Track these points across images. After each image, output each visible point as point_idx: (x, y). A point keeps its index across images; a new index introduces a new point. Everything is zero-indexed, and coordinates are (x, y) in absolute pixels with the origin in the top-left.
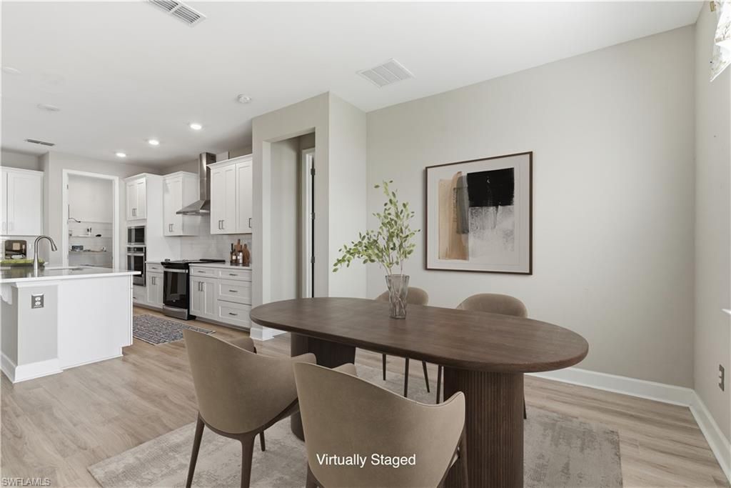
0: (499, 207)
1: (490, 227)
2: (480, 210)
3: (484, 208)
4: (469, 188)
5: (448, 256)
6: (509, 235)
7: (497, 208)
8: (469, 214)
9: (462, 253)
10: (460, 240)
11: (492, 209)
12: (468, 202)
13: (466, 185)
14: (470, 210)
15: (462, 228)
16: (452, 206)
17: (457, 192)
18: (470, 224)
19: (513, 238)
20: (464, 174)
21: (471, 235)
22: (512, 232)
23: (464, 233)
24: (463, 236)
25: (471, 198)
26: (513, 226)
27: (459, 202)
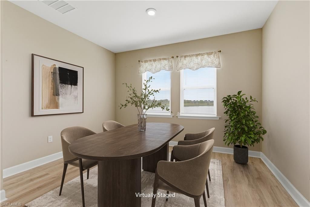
0: (73, 86)
1: (69, 94)
2: (65, 86)
3: (67, 85)
4: (60, 74)
5: (48, 107)
6: (76, 97)
7: (72, 86)
8: (60, 87)
9: (56, 106)
10: (55, 99)
11: (70, 86)
12: (59, 81)
13: (58, 72)
14: (60, 85)
15: (56, 93)
16: (51, 81)
17: (53, 74)
18: (60, 91)
19: (77, 99)
20: (57, 66)
21: (60, 97)
22: (77, 97)
23: (57, 95)
24: (56, 97)
25: (60, 79)
26: (78, 94)
27: (54, 79)
